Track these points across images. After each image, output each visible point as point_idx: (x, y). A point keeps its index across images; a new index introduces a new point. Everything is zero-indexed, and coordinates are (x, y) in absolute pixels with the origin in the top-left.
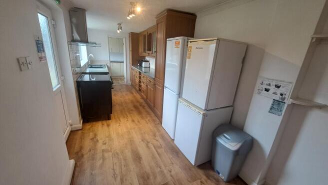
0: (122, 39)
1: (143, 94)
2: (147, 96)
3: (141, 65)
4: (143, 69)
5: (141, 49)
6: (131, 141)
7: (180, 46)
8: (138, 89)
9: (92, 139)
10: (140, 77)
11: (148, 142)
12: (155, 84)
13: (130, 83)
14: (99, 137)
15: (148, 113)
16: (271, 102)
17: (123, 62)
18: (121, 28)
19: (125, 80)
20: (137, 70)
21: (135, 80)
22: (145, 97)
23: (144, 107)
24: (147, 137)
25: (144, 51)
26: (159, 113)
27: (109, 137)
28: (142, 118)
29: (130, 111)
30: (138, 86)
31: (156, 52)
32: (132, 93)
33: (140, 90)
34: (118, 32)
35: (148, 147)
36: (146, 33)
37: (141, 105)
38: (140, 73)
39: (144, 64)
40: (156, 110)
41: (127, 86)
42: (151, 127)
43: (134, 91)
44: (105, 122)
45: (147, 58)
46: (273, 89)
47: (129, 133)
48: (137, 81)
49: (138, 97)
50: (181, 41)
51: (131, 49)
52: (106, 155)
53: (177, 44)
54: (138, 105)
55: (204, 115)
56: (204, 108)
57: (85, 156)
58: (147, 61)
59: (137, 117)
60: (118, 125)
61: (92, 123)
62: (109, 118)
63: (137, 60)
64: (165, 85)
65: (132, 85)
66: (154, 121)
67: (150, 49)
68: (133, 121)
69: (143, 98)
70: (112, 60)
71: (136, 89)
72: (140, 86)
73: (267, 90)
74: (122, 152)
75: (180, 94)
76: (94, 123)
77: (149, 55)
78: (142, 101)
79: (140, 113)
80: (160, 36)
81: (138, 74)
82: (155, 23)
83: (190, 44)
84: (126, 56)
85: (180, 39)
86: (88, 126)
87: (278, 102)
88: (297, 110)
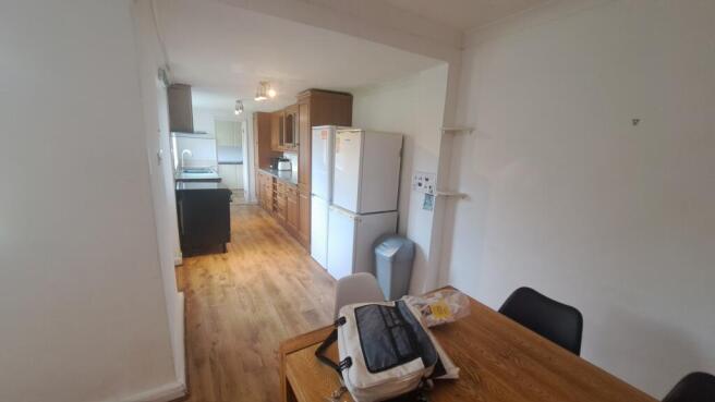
0: (240, 124)
1: (279, 214)
2: (287, 216)
3: (276, 167)
4: (280, 173)
5: (275, 141)
6: (264, 275)
7: (328, 136)
8: (271, 207)
9: (203, 275)
10: (274, 187)
11: (288, 275)
12: (298, 194)
13: (255, 200)
14: (212, 273)
15: (289, 242)
16: (423, 197)
17: (241, 163)
18: (242, 108)
19: (246, 196)
20: (269, 174)
21: (265, 192)
22: (283, 218)
23: (282, 235)
24: (288, 270)
25: (281, 142)
26: (306, 238)
27: (229, 271)
28: (281, 249)
29: (258, 241)
30: (271, 202)
31: (299, 144)
32: (261, 216)
33: (275, 209)
34: (237, 113)
35: (289, 280)
36: (283, 114)
37: (276, 233)
38: (274, 180)
39: (280, 165)
40: (301, 234)
41: (250, 205)
42: (293, 258)
43: (263, 213)
44: (218, 256)
45: (286, 156)
46: (424, 182)
47: (259, 266)
48: (270, 194)
49: (272, 221)
50: (328, 131)
51: (257, 140)
52: (228, 289)
53: (324, 134)
54: (272, 232)
55: (356, 220)
56: (355, 211)
57: (197, 293)
58: (288, 160)
59: (270, 248)
60: (240, 258)
61: (198, 258)
62: (225, 251)
63: (269, 159)
64: (313, 192)
65: (259, 204)
66: (299, 252)
67: (290, 140)
68: (265, 253)
69: (280, 222)
70: (221, 160)
71: (266, 210)
72: (275, 202)
73: (420, 185)
74: (252, 286)
75: (331, 201)
76: (201, 257)
77: (288, 150)
78: (279, 227)
79: (275, 242)
80: (304, 118)
81: (271, 181)
82: (295, 101)
84: (248, 153)
85: (326, 128)
86: (192, 261)
87: (429, 196)
88: (446, 201)
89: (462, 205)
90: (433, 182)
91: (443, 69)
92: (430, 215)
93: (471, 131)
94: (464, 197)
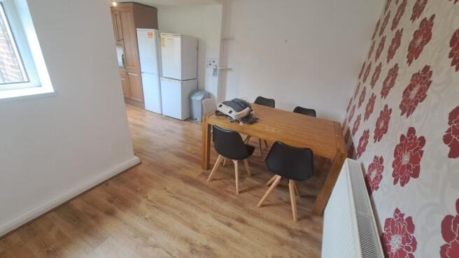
7: (154, 36)
12: (127, 73)
16: (213, 70)
26: (139, 100)
31: (123, 39)
40: (135, 98)
46: (212, 63)
50: (153, 32)
53: (149, 34)
56: (180, 79)
64: (142, 71)
73: (210, 64)
83: (162, 36)
85: (151, 31)
87: (215, 70)
88: (222, 72)
89: (229, 74)
90: (217, 63)
91: (220, 7)
92: (216, 79)
93: (232, 39)
94: (230, 69)
